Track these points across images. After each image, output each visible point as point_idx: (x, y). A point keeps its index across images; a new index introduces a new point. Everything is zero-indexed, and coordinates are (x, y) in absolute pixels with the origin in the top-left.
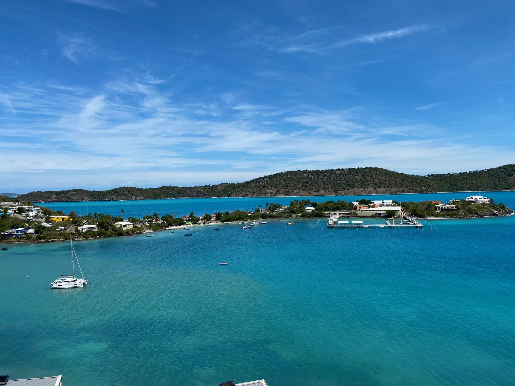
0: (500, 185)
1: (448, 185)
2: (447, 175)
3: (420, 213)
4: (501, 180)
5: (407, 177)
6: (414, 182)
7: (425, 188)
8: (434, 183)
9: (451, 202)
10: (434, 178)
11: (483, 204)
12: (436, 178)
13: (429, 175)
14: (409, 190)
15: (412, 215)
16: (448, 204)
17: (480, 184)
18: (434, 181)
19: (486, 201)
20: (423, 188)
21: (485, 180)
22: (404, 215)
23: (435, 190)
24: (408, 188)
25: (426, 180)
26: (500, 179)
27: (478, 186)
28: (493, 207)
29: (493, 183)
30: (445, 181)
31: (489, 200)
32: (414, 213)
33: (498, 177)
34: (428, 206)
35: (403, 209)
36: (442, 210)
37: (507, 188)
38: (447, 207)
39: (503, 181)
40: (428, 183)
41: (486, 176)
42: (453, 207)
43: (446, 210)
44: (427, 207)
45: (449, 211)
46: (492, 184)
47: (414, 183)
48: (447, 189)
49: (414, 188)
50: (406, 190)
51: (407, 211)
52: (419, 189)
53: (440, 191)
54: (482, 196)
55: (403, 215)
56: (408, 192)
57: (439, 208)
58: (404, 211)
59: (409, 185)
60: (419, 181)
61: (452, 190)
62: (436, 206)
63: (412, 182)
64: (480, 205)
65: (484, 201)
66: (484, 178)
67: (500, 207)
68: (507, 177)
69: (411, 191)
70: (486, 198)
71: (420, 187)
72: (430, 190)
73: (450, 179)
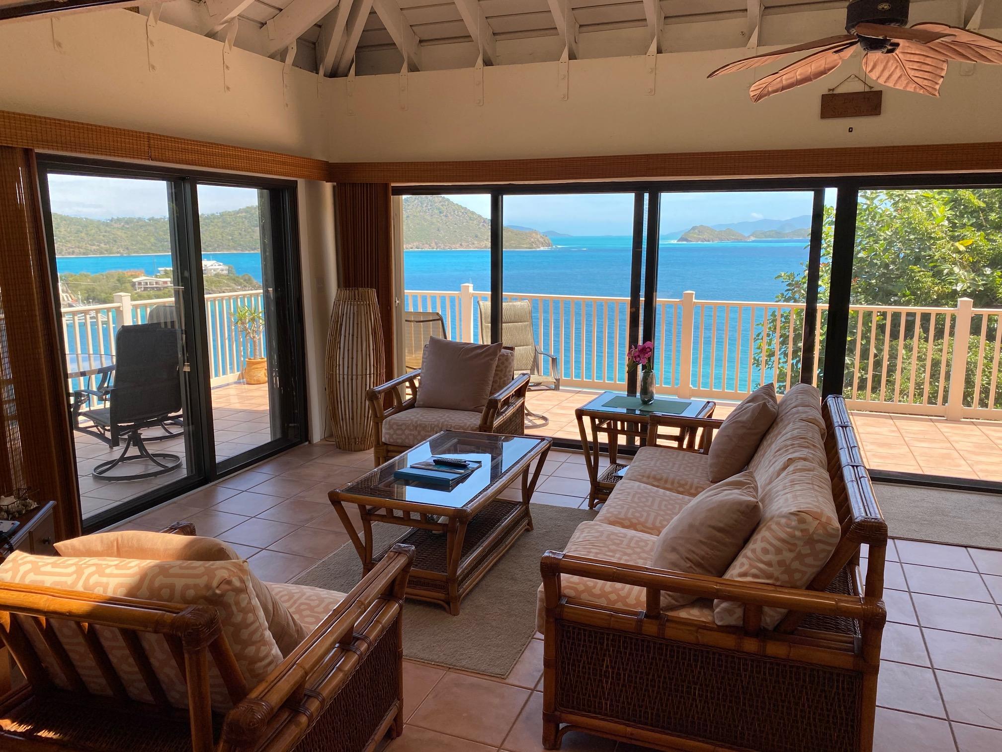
0: (242, 242)
1: (152, 240)
2: (149, 220)
3: (103, 295)
4: (243, 233)
5: (65, 220)
6: (81, 232)
7: (108, 246)
8: (124, 236)
9: (162, 273)
10: (123, 226)
11: (217, 275)
12: (128, 226)
13: (112, 218)
14: (71, 250)
15: (88, 299)
16: (156, 277)
17: (209, 239)
18: (123, 231)
19: (222, 270)
20: (102, 245)
21: (218, 233)
22: (68, 300)
23: (127, 249)
24: (69, 245)
25: (108, 229)
26: (241, 230)
27: (207, 244)
28: (234, 280)
29: (230, 238)
30: (145, 231)
31: (227, 268)
32: (89, 295)
33: (238, 227)
34: (119, 280)
35: (65, 288)
36: (146, 289)
37: (253, 247)
38: (155, 281)
39: (245, 235)
40: (113, 236)
41: (218, 224)
42: (166, 282)
43: (153, 288)
44: (117, 282)
45: (159, 289)
46: (229, 240)
47: (83, 235)
48: (151, 249)
49: (83, 244)
50: (64, 249)
51: (74, 292)
52: (94, 247)
53: (137, 252)
54: (215, 262)
55: (66, 299)
56: (69, 254)
57: (140, 283)
58: (67, 292)
59: (70, 238)
60: (93, 231)
61: (161, 249)
62: (134, 280)
63: (78, 231)
64: (211, 276)
65: (218, 271)
66: (216, 229)
67: (245, 280)
68: (253, 228)
69: (77, 250)
70: (221, 264)
71: (96, 244)
72: (118, 248)
73: (156, 228)
